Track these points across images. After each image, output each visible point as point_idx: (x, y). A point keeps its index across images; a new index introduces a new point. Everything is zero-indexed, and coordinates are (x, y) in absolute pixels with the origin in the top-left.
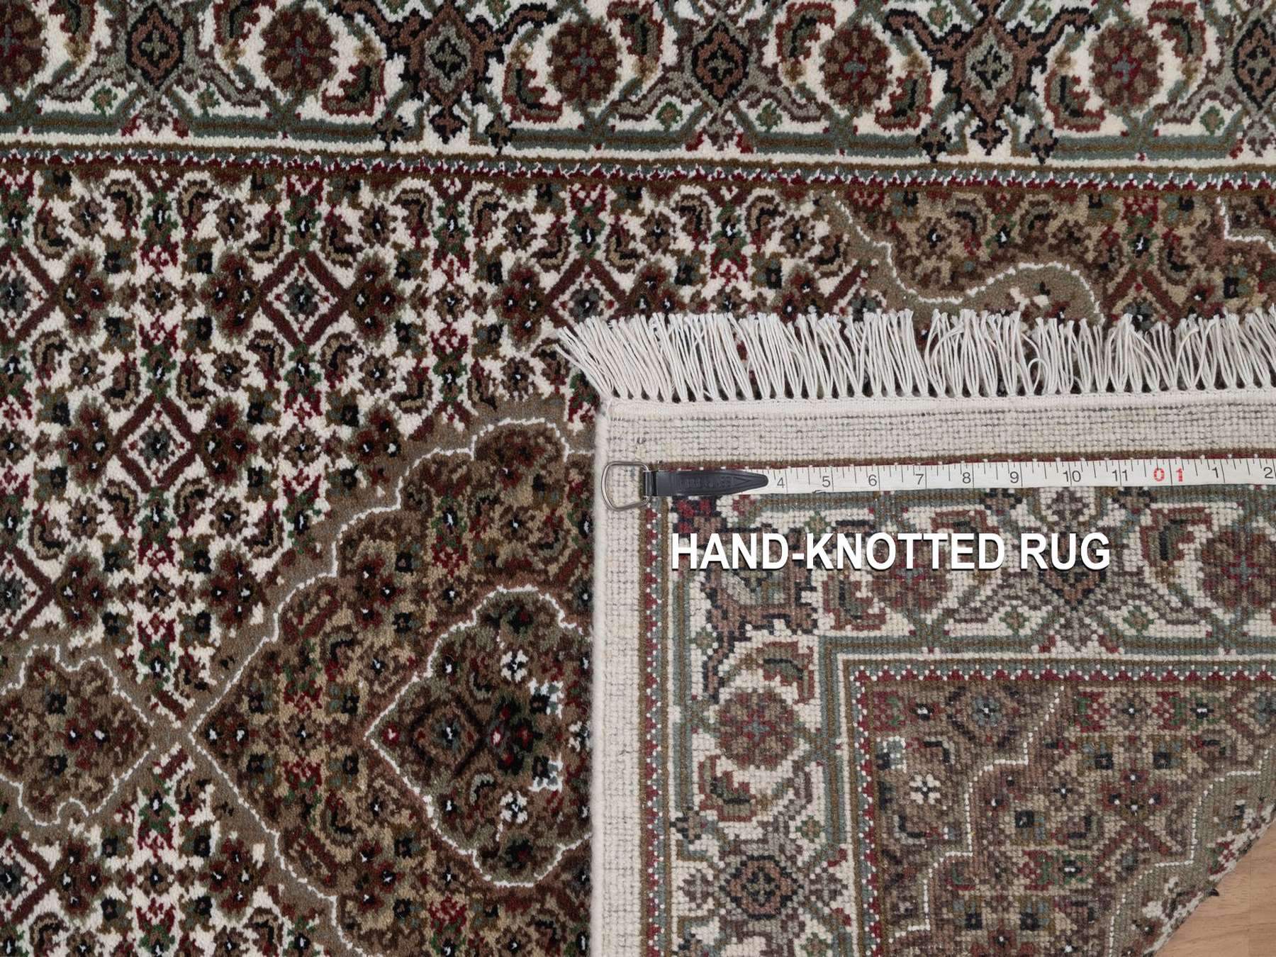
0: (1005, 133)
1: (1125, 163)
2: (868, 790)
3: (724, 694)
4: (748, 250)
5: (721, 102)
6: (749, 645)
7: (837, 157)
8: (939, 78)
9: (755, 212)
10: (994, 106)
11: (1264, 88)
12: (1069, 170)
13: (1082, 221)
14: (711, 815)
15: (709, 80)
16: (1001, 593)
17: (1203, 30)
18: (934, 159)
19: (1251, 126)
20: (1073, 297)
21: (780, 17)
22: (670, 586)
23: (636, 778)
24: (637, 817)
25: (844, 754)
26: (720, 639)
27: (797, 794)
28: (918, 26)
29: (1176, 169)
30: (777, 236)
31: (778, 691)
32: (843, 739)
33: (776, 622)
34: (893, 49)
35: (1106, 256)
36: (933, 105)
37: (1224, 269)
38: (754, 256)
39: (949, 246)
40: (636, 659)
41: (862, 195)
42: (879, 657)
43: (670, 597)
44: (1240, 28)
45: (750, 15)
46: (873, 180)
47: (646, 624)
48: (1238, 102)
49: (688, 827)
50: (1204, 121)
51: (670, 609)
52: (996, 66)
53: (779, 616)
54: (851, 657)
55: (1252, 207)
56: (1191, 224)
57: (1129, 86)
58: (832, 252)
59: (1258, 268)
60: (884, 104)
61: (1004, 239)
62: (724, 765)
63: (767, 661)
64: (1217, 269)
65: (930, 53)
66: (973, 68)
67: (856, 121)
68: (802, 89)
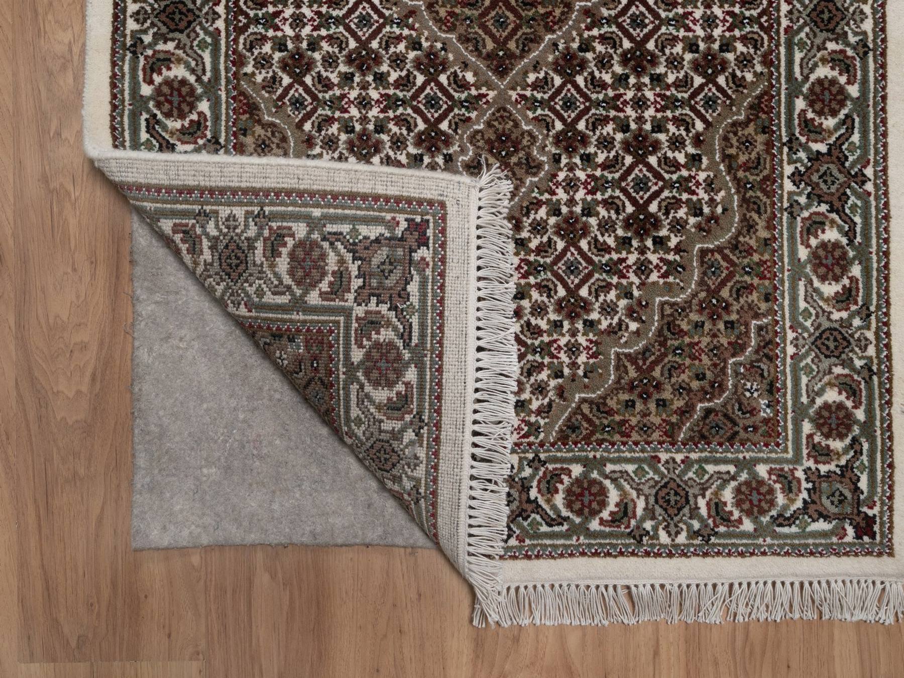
0: (798, 188)
1: (786, 260)
2: (278, 329)
3: (326, 245)
4: (737, 33)
5: (808, 16)
6: (351, 262)
7: (784, 86)
8: (822, 148)
9: (756, 37)
10: (811, 181)
11: (821, 346)
12: (782, 226)
13: (758, 234)
14: (266, 233)
15: (818, 9)
16: (371, 417)
17: (846, 310)
18: (784, 144)
19: (804, 338)
20: (722, 228)
21: (850, 52)
22: (383, 214)
23: (285, 186)
24: (266, 185)
25: (295, 317)
26: (355, 244)
27: (276, 286)
28: (847, 135)
29: (784, 291)
30: (745, 50)
31: (326, 278)
32: (302, 317)
33: (361, 280)
34: (836, 120)
35: (741, 248)
36: (811, 144)
37: (738, 320)
38: (734, 36)
39: (743, 153)
40: (347, 189)
41: (766, 101)
42: (341, 342)
43: (377, 214)
44: (847, 332)
45: (850, 35)
46: (773, 108)
47: (364, 197)
48: (815, 330)
49: (261, 218)
50: (806, 309)
51: (372, 213)
52: (829, 183)
53: (364, 282)
54: (342, 325)
55: (768, 338)
56: (759, 301)
57: (821, 264)
58: (738, 83)
59: (739, 341)
60: (810, 115)
61: (748, 186)
62: (290, 242)
63: (341, 273)
64: (738, 317)
65: (835, 142)
66: (828, 168)
67: (801, 97)
68: (816, 65)
